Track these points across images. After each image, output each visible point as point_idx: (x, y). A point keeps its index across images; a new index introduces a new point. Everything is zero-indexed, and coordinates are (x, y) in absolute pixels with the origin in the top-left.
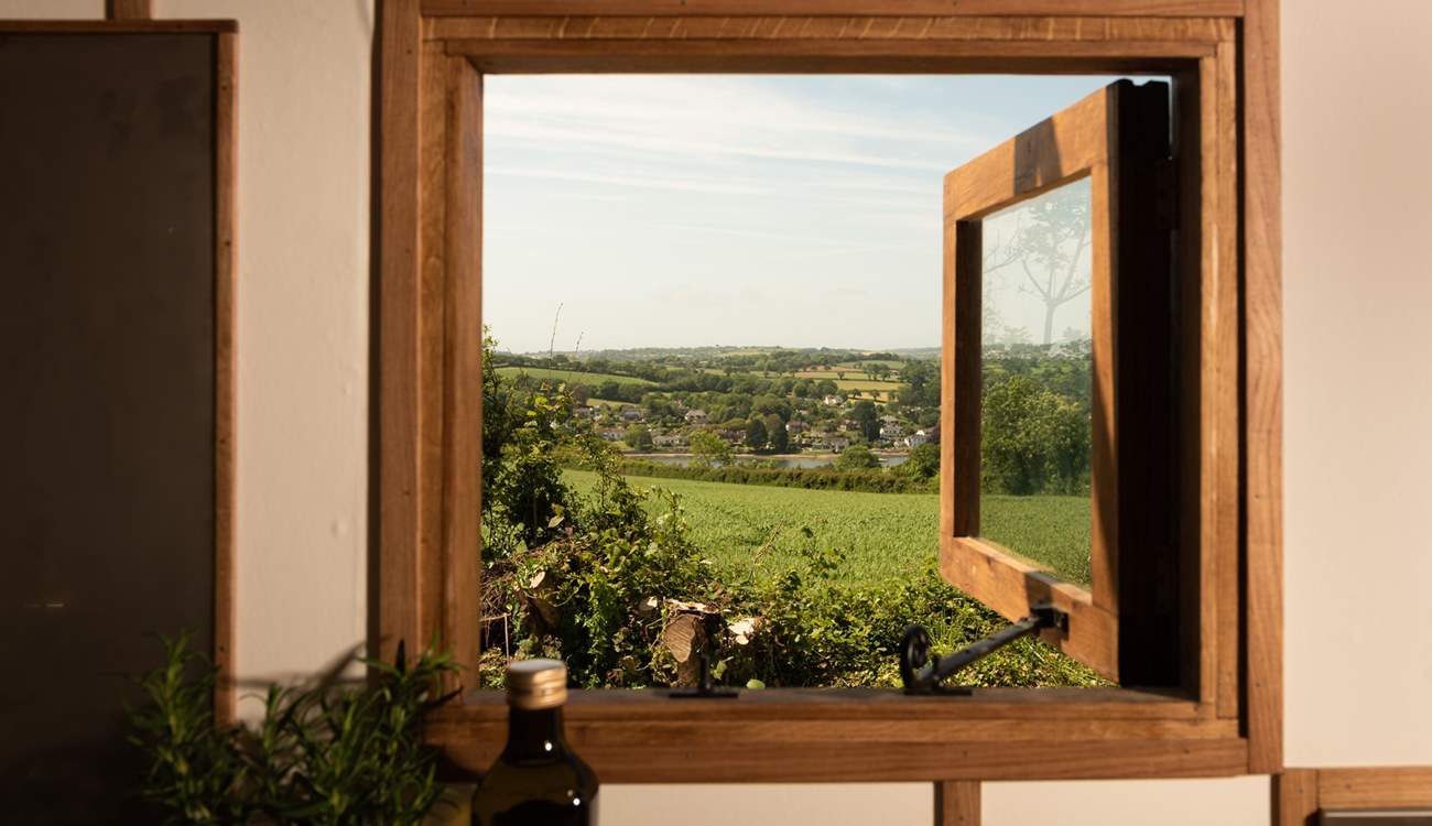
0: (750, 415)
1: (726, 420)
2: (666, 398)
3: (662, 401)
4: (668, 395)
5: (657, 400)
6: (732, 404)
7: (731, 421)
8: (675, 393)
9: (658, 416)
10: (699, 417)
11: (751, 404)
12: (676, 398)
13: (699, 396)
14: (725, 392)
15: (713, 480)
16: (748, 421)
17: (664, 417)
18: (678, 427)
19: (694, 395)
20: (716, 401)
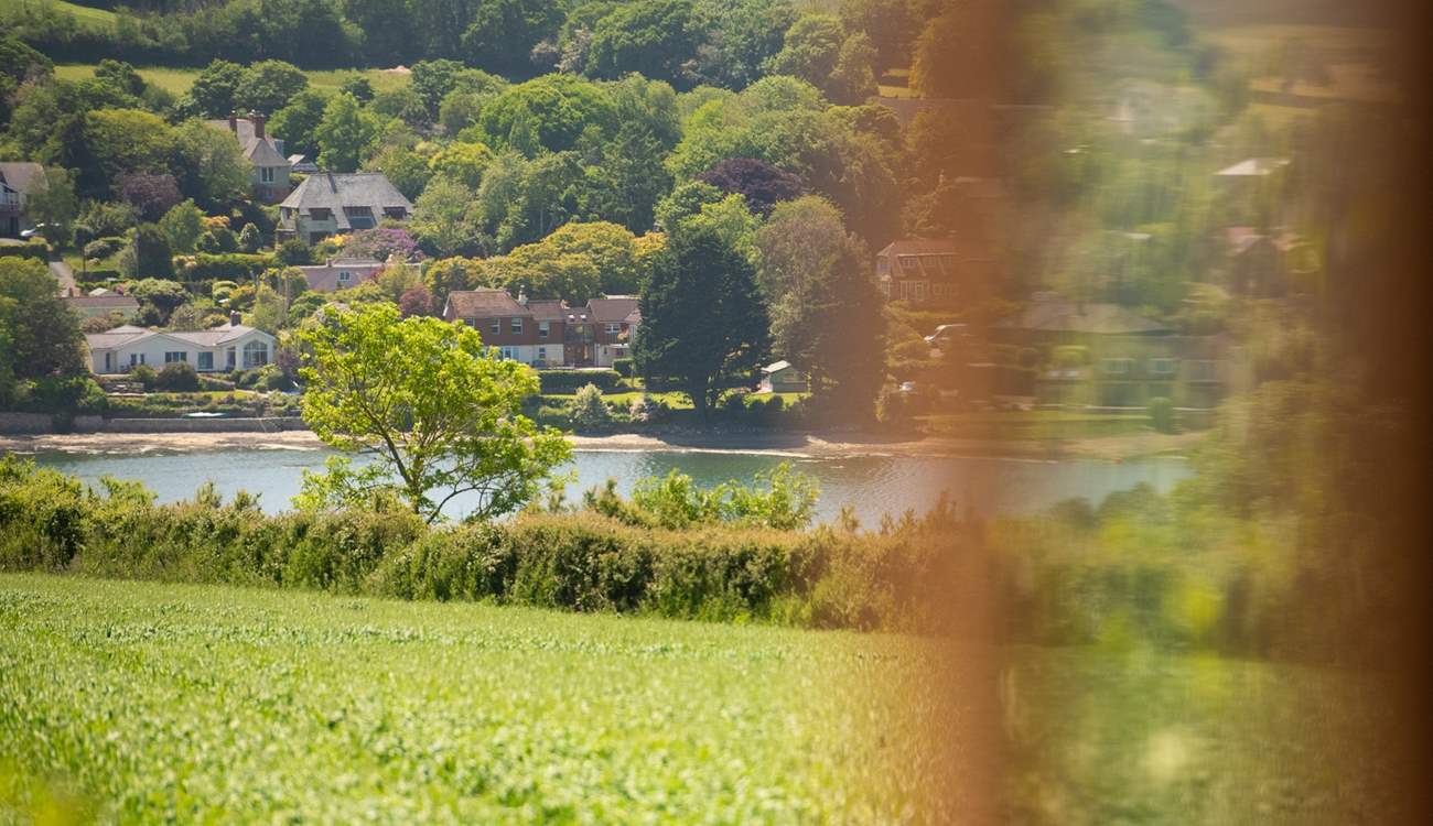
0: (665, 207)
1: (524, 236)
2: (162, 102)
3: (142, 116)
4: (178, 84)
5: (109, 114)
6: (557, 138)
7: (549, 243)
8: (221, 68)
9: (117, 211)
10: (360, 217)
11: (668, 137)
12: (217, 103)
13: (363, 92)
14: (521, 69)
15: (443, 592)
16: (651, 243)
17: (153, 213)
18: (231, 273)
19: (328, 85)
20: (457, 124)
